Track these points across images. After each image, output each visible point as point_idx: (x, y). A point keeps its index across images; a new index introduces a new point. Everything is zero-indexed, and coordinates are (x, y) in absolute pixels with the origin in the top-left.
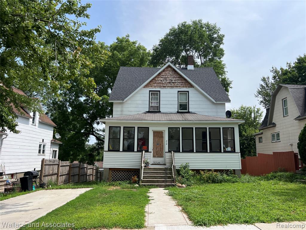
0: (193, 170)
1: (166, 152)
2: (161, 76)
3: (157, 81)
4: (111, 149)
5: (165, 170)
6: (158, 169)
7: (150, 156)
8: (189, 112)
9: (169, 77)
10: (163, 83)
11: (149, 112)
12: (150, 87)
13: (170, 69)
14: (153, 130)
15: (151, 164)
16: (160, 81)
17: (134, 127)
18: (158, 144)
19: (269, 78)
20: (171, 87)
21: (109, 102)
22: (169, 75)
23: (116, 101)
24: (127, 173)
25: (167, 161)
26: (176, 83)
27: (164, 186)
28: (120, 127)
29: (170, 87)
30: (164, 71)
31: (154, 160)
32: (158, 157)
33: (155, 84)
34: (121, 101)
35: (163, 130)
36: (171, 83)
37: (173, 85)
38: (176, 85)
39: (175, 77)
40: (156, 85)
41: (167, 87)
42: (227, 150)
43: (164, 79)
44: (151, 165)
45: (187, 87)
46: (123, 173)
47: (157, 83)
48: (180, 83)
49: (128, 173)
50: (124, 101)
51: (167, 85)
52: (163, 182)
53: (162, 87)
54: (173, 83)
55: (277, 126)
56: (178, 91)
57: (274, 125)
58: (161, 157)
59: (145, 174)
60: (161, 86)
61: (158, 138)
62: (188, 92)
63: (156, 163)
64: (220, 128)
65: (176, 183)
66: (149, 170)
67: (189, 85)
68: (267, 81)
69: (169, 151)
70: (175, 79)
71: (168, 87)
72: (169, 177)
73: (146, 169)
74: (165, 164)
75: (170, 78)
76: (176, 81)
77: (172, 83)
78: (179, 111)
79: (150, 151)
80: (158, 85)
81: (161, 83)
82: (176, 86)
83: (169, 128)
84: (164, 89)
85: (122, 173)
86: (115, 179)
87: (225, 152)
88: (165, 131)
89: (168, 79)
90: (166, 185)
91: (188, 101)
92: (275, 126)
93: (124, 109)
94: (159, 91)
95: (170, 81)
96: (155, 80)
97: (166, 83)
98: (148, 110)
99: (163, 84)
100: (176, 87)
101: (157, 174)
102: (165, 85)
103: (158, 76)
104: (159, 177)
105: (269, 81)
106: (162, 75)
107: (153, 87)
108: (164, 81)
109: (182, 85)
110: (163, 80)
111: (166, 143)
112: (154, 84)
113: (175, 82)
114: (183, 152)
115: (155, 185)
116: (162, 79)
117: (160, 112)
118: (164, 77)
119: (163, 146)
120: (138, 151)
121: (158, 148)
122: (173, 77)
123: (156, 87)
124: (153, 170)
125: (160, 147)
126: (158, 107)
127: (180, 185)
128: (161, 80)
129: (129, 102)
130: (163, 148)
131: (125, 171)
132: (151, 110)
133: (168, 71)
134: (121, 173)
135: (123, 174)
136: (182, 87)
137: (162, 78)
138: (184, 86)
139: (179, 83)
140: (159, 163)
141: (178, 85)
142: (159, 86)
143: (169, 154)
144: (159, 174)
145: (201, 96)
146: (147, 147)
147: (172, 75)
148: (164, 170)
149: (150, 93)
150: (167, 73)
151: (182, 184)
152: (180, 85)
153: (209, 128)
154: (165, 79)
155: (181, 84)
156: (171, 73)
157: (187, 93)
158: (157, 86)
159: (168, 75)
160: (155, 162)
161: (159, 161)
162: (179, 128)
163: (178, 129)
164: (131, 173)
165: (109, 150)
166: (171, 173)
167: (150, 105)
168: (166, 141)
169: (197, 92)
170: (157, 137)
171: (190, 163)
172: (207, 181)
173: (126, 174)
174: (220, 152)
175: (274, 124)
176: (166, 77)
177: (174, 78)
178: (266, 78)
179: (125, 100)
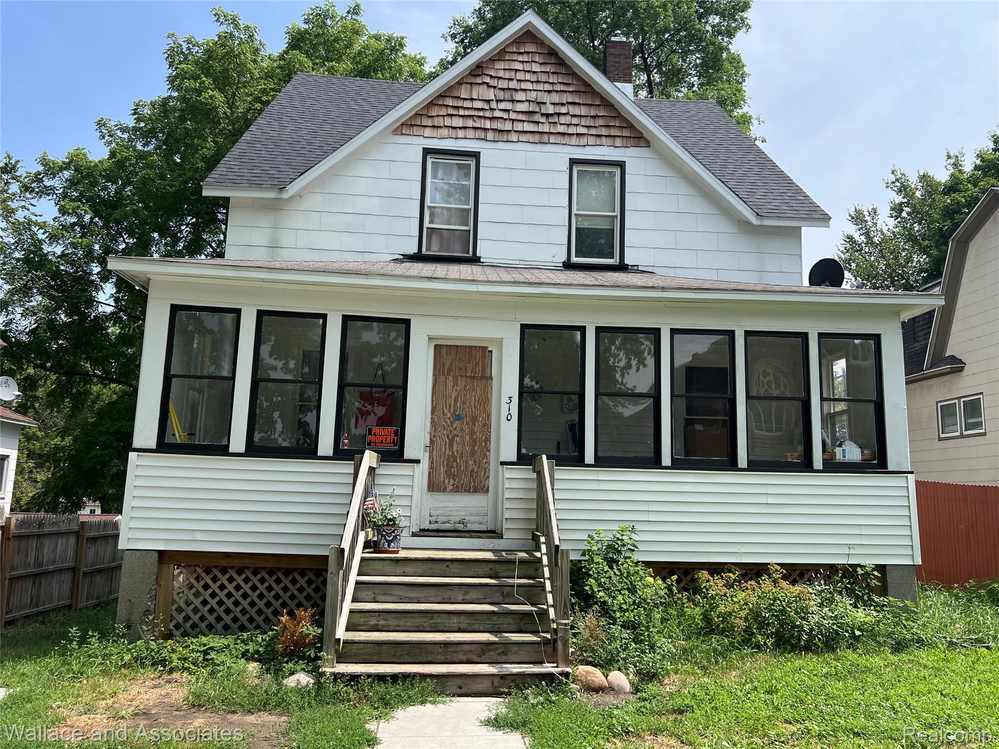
0: (662, 569)
1: (502, 463)
2: (487, 80)
3: (468, 104)
4: (178, 435)
5: (498, 568)
6: (455, 567)
7: (408, 482)
8: (622, 267)
9: (529, 86)
10: (497, 114)
11: (417, 258)
12: (428, 132)
13: (531, 48)
14: (430, 339)
15: (415, 529)
16: (478, 105)
17: (324, 317)
18: (458, 418)
19: (875, 213)
20: (537, 138)
21: (205, 193)
22: (528, 76)
23: (243, 189)
24: (271, 581)
25: (507, 515)
26: (563, 120)
27: (485, 685)
28: (238, 312)
29: (531, 138)
30: (501, 54)
31: (436, 509)
32: (457, 489)
33: (454, 118)
34: (272, 195)
35: (492, 340)
36: (537, 118)
37: (546, 128)
38: (561, 129)
39: (559, 88)
40: (457, 122)
41: (514, 137)
42: (839, 456)
43: (501, 95)
44: (414, 535)
45: (618, 142)
46: (246, 580)
47: (467, 113)
48: (584, 122)
49: (278, 581)
50: (285, 195)
51: (519, 127)
52: (481, 653)
53: (490, 135)
54: (548, 115)
55: (967, 370)
56: (573, 162)
57: (957, 366)
58: (476, 491)
59: (367, 594)
60: (485, 129)
61: (461, 382)
62: (621, 165)
63: (447, 526)
64: (805, 336)
65: (568, 662)
66: (400, 569)
67: (626, 133)
68: (869, 223)
69: (523, 460)
70: (555, 98)
71: (523, 138)
72: (524, 622)
73: (377, 566)
74: (494, 533)
75: (534, 94)
76: (564, 110)
77: (543, 120)
78: (575, 259)
79: (413, 458)
80: (470, 123)
81: (488, 114)
82: (563, 134)
83: (524, 327)
84: (501, 145)
85: (240, 580)
86: (196, 618)
87: (832, 466)
88: (500, 342)
89: (520, 96)
90: (503, 677)
91: (617, 212)
92: (961, 369)
93: (288, 238)
94: (476, 156)
95: (533, 107)
96: (458, 97)
97: (513, 116)
98: (413, 250)
99: (494, 118)
100: (559, 139)
101: (449, 594)
102: (508, 126)
103: (473, 80)
104: (455, 620)
105: (875, 224)
106: (492, 73)
107: (445, 132)
108: (502, 106)
109: (593, 131)
110: (497, 101)
111: (504, 413)
112: (451, 115)
113: (559, 114)
114: (601, 462)
115: (423, 676)
116: (491, 94)
117: (475, 260)
118: (503, 84)
119: (487, 426)
120: (339, 454)
121: (458, 439)
122: (547, 87)
123: (461, 133)
124: (421, 568)
125: (472, 433)
126: (470, 238)
127: (596, 675)
128: (488, 101)
129: (314, 201)
130: (488, 440)
131: (255, 573)
132: (428, 249)
133: (521, 58)
134: (231, 580)
135: (246, 588)
136: (592, 140)
137: (492, 90)
138: (600, 136)
139: (575, 121)
140: (460, 527)
141: (572, 130)
142: (475, 128)
143: (524, 473)
144: (460, 598)
145: (682, 188)
146: (396, 433)
147: (543, 78)
148: (486, 568)
149: (429, 161)
150: (519, 66)
151: (606, 665)
152: (584, 131)
153: (747, 333)
154: (508, 95)
155: (588, 127)
156: (536, 68)
157: (618, 171)
158: (465, 128)
159: (520, 76)
160: (441, 519)
161: (463, 514)
162: (583, 329)
163: (578, 334)
164: (294, 582)
165: (164, 446)
166: (536, 590)
167: (427, 224)
168: (505, 399)
169: (662, 170)
170: (455, 378)
171: (638, 527)
172: (747, 639)
173: (262, 588)
174: (806, 465)
175: (954, 359)
176: (513, 85)
177: (554, 94)
178: (866, 213)
179: (293, 189)
